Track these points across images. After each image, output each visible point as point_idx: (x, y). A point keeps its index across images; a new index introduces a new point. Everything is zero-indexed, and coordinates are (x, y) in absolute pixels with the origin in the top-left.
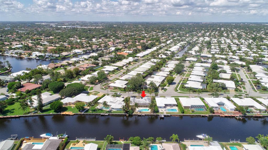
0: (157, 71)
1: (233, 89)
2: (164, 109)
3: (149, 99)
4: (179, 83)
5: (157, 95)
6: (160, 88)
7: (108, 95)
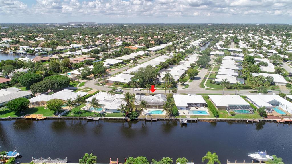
0: (175, 64)
1: (283, 85)
2: (187, 111)
3: (164, 97)
4: (205, 78)
5: (175, 92)
6: (179, 83)
7: (104, 91)
